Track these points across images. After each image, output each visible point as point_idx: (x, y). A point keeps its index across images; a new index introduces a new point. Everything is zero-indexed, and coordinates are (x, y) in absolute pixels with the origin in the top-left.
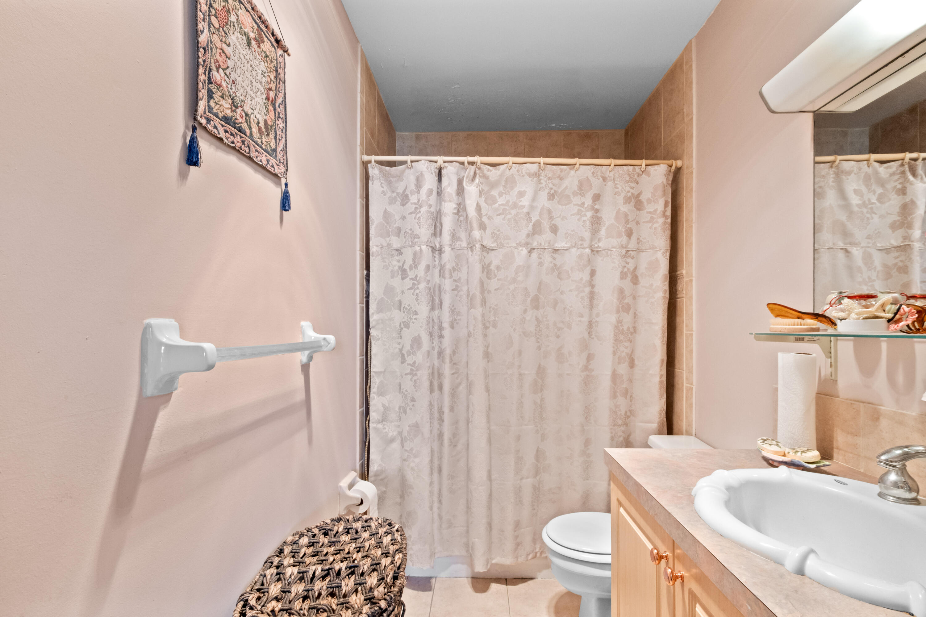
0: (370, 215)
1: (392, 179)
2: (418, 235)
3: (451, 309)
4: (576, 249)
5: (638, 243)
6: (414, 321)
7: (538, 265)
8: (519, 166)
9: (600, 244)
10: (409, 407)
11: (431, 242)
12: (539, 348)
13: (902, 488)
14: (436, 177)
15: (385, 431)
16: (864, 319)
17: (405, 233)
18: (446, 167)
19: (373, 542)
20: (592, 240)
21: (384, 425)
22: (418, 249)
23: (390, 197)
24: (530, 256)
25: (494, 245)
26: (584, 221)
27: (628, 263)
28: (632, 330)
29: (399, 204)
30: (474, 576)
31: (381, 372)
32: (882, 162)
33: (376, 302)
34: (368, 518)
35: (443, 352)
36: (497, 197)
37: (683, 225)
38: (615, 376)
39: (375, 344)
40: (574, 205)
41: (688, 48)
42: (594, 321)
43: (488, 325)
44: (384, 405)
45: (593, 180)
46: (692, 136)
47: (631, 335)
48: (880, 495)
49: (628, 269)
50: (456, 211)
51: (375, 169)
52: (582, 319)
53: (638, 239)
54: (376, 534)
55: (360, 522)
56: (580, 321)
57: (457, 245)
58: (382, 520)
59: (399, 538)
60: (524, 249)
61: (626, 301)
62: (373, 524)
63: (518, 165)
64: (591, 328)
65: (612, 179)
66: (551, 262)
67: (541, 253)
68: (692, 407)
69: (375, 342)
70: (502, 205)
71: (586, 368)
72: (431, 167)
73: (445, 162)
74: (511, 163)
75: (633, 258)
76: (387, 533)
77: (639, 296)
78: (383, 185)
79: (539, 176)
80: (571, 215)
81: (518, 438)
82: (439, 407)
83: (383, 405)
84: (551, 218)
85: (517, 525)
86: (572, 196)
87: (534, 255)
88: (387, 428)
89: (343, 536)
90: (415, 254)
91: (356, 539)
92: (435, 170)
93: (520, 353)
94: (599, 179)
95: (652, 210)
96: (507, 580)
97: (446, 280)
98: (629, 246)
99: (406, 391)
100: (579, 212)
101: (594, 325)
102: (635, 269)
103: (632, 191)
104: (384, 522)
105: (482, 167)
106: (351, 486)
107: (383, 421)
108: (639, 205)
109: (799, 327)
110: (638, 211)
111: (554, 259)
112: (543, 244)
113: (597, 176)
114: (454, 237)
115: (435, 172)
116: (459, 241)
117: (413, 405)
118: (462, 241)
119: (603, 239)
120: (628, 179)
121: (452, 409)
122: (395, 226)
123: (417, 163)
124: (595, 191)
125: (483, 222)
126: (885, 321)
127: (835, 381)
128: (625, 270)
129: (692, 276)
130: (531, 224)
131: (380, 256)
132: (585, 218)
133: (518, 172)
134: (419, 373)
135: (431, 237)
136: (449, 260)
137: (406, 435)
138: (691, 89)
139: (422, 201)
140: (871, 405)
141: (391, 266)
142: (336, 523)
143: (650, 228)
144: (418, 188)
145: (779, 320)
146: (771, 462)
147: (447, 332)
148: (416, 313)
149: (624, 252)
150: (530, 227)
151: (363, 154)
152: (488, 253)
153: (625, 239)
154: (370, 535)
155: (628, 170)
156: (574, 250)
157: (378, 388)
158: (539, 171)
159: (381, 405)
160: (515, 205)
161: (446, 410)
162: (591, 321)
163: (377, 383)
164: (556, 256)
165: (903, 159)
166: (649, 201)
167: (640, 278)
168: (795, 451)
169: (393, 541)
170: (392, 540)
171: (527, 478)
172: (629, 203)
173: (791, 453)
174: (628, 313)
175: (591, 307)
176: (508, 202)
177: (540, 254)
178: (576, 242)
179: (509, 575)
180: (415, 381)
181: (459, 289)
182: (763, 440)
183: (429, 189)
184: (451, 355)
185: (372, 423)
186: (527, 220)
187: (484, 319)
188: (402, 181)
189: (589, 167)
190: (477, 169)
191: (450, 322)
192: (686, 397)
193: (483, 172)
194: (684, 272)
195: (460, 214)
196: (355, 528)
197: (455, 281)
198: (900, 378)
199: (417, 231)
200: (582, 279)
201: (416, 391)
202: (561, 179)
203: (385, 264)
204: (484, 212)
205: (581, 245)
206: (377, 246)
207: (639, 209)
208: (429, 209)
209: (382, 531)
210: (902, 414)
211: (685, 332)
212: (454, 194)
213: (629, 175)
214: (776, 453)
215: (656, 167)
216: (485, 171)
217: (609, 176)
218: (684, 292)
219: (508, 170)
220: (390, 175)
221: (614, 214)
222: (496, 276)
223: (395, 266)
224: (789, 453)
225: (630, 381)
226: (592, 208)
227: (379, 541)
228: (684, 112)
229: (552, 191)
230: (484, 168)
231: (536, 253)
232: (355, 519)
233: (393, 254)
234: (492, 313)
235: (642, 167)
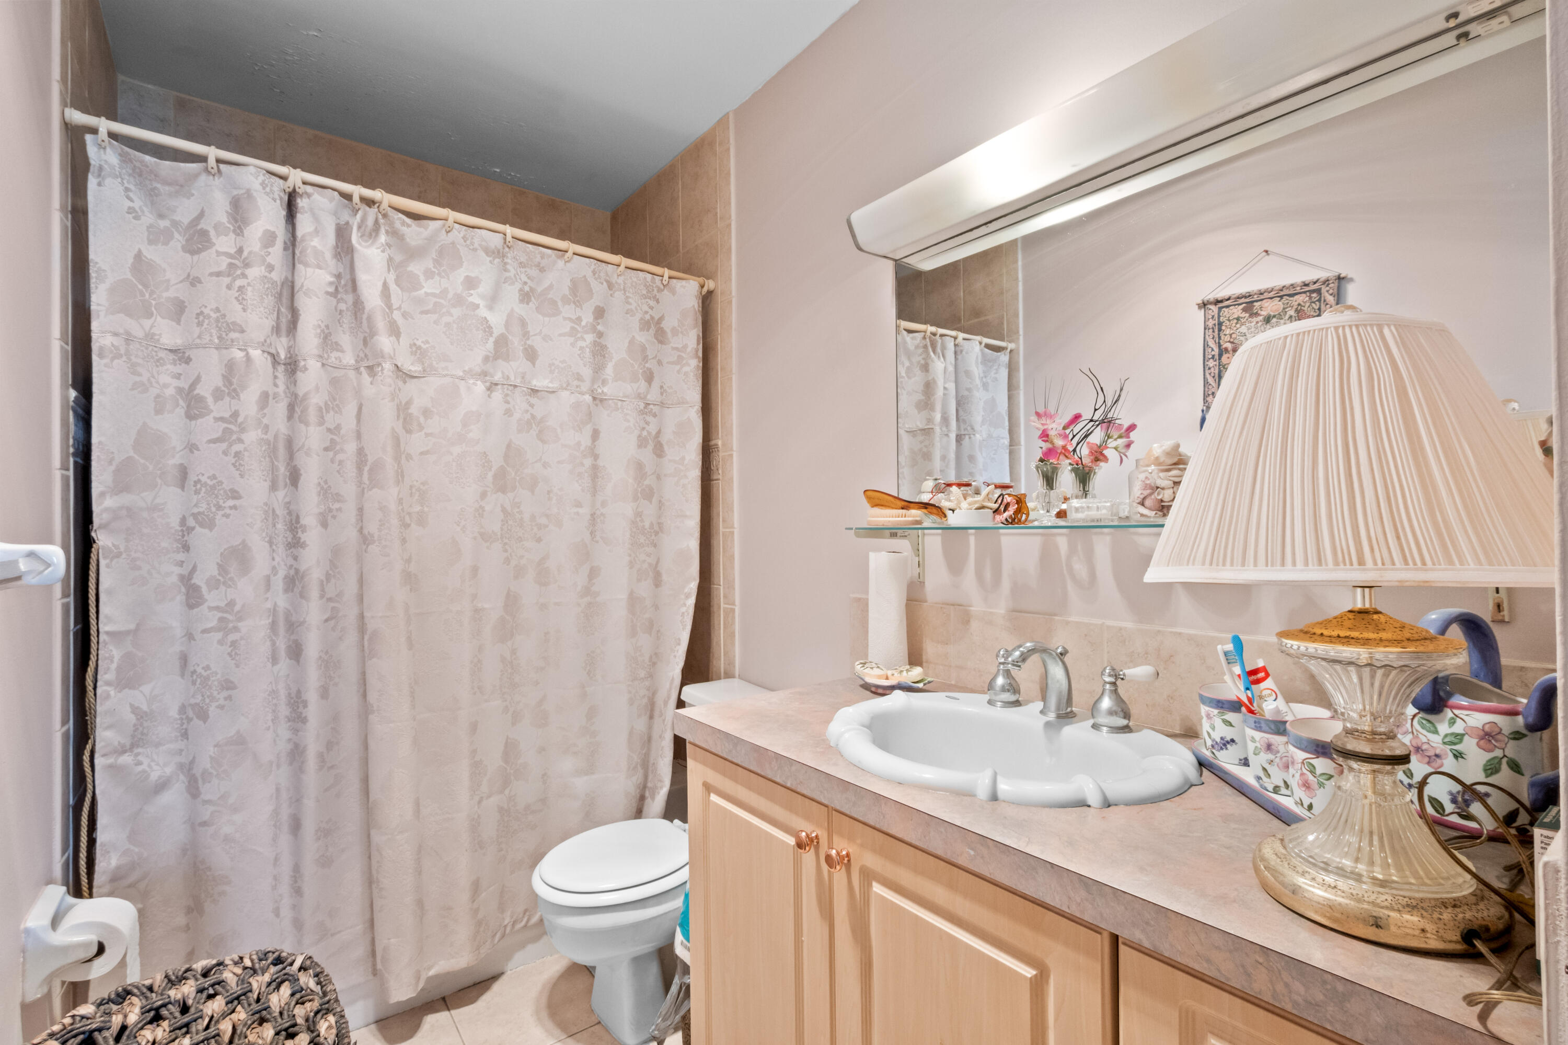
0: (92, 256)
1: (159, 186)
2: (240, 326)
3: (322, 488)
4: (568, 393)
5: (662, 394)
6: (228, 511)
7: (505, 414)
8: (466, 230)
9: (605, 390)
10: (214, 704)
11: (271, 344)
12: (507, 561)
13: (1008, 691)
14: (283, 209)
15: (140, 768)
16: (976, 509)
17: (198, 314)
18: (309, 195)
19: (241, 1014)
20: (594, 381)
21: (138, 754)
22: (239, 355)
23: (150, 227)
24: (489, 396)
25: (415, 368)
26: (581, 348)
27: (647, 423)
28: (656, 528)
29: (180, 248)
30: (378, 1019)
31: (128, 632)
32: (910, 331)
33: (113, 468)
34: (209, 966)
35: (302, 577)
36: (422, 278)
37: (717, 375)
38: (633, 601)
39: (108, 566)
40: (565, 319)
41: (723, 122)
42: (598, 513)
43: (407, 520)
44: (138, 708)
45: (594, 284)
46: (730, 249)
47: (656, 536)
48: (990, 702)
49: (649, 433)
50: (331, 289)
51: (108, 150)
52: (581, 510)
53: (662, 387)
54: (244, 994)
55: (191, 982)
56: (578, 513)
57: (334, 359)
58: (255, 957)
59: (312, 984)
60: (479, 383)
61: (647, 482)
62: (229, 976)
63: (465, 228)
64: (594, 525)
65: (622, 287)
66: (527, 411)
67: (509, 392)
68: (734, 636)
69: (108, 561)
70: (434, 295)
71: (587, 591)
72: (272, 186)
73: (304, 183)
74: (451, 220)
75: (655, 415)
76: (275, 984)
77: (665, 475)
78: (131, 195)
79: (504, 256)
80: (560, 335)
81: (474, 728)
82: (290, 694)
83: (135, 710)
84: (526, 335)
85: (476, 887)
86: (560, 304)
87: (498, 395)
88: (146, 761)
89: (143, 1032)
90: (230, 366)
91: (187, 1025)
92: (282, 194)
93: (475, 570)
94: (602, 284)
95: (680, 346)
96: (446, 999)
97: (312, 429)
98: (649, 397)
99: (207, 668)
100: (573, 332)
101: (598, 520)
102: (659, 432)
103: (650, 312)
104: (261, 960)
105: (390, 214)
106: (55, 922)
107: (133, 746)
108: (661, 336)
109: (903, 519)
110: (660, 345)
111: (532, 406)
112: (513, 378)
113: (599, 277)
114: (327, 339)
115: (281, 199)
116: (338, 350)
117: (229, 698)
118: (343, 351)
119: (610, 381)
120: (644, 292)
121: (324, 693)
122: (165, 295)
123: (234, 167)
124: (596, 301)
125: (395, 321)
126: (991, 511)
127: (922, 583)
128: (645, 433)
129: (732, 450)
130: (492, 340)
131: (124, 358)
132: (583, 344)
133: (465, 241)
134: (244, 626)
135: (272, 335)
136: (317, 388)
137: (208, 766)
138: (728, 184)
139: (250, 253)
140: (961, 607)
141: (155, 384)
142: (115, 1008)
143: (679, 372)
144: (236, 221)
145: (877, 511)
146: (873, 689)
147: (313, 536)
148: (235, 495)
149: (642, 406)
150: (490, 345)
151: (67, 107)
152: (405, 382)
153: (643, 384)
154: (227, 1003)
155: (645, 278)
156: (565, 394)
157: (119, 669)
158: (504, 248)
159: (129, 709)
160: (459, 300)
161: (312, 696)
162: (595, 514)
163: (116, 660)
164: (534, 400)
165: (925, 332)
166: (675, 332)
167: (666, 448)
168: (899, 671)
169: (298, 996)
170: (293, 995)
171: (489, 797)
172: (648, 330)
173: (896, 674)
174: (651, 502)
175: (594, 491)
176: (445, 292)
177: (507, 395)
178: (568, 381)
179: (446, 990)
180: (234, 644)
181: (338, 448)
182: (861, 663)
183: (267, 232)
184: (322, 581)
185: (103, 756)
186: (485, 331)
187: (403, 509)
188: (189, 198)
189: (587, 260)
190: (380, 216)
191: (320, 513)
192: (725, 624)
193: (391, 224)
194: (720, 443)
195: (339, 296)
196: (179, 1001)
197: (329, 430)
198: (988, 575)
199: (235, 313)
200: (579, 444)
201: (237, 666)
202: (542, 270)
203: (138, 379)
204: (395, 302)
205: (577, 387)
206: (116, 334)
207: (661, 342)
208: (267, 274)
209: (258, 983)
210: (991, 613)
211: (721, 529)
212: (328, 255)
213: (647, 287)
214: (880, 677)
215: (684, 282)
216: (398, 225)
217: (616, 283)
218: (720, 472)
219: (444, 232)
220: (156, 176)
221: (626, 345)
222: (421, 428)
223: (166, 386)
224: (893, 675)
225: (656, 607)
226: (594, 329)
227: (256, 1007)
228: (717, 213)
229: (527, 288)
230: (396, 217)
231: (500, 391)
232: (173, 978)
233: (161, 358)
234: (416, 497)
235: (664, 279)
